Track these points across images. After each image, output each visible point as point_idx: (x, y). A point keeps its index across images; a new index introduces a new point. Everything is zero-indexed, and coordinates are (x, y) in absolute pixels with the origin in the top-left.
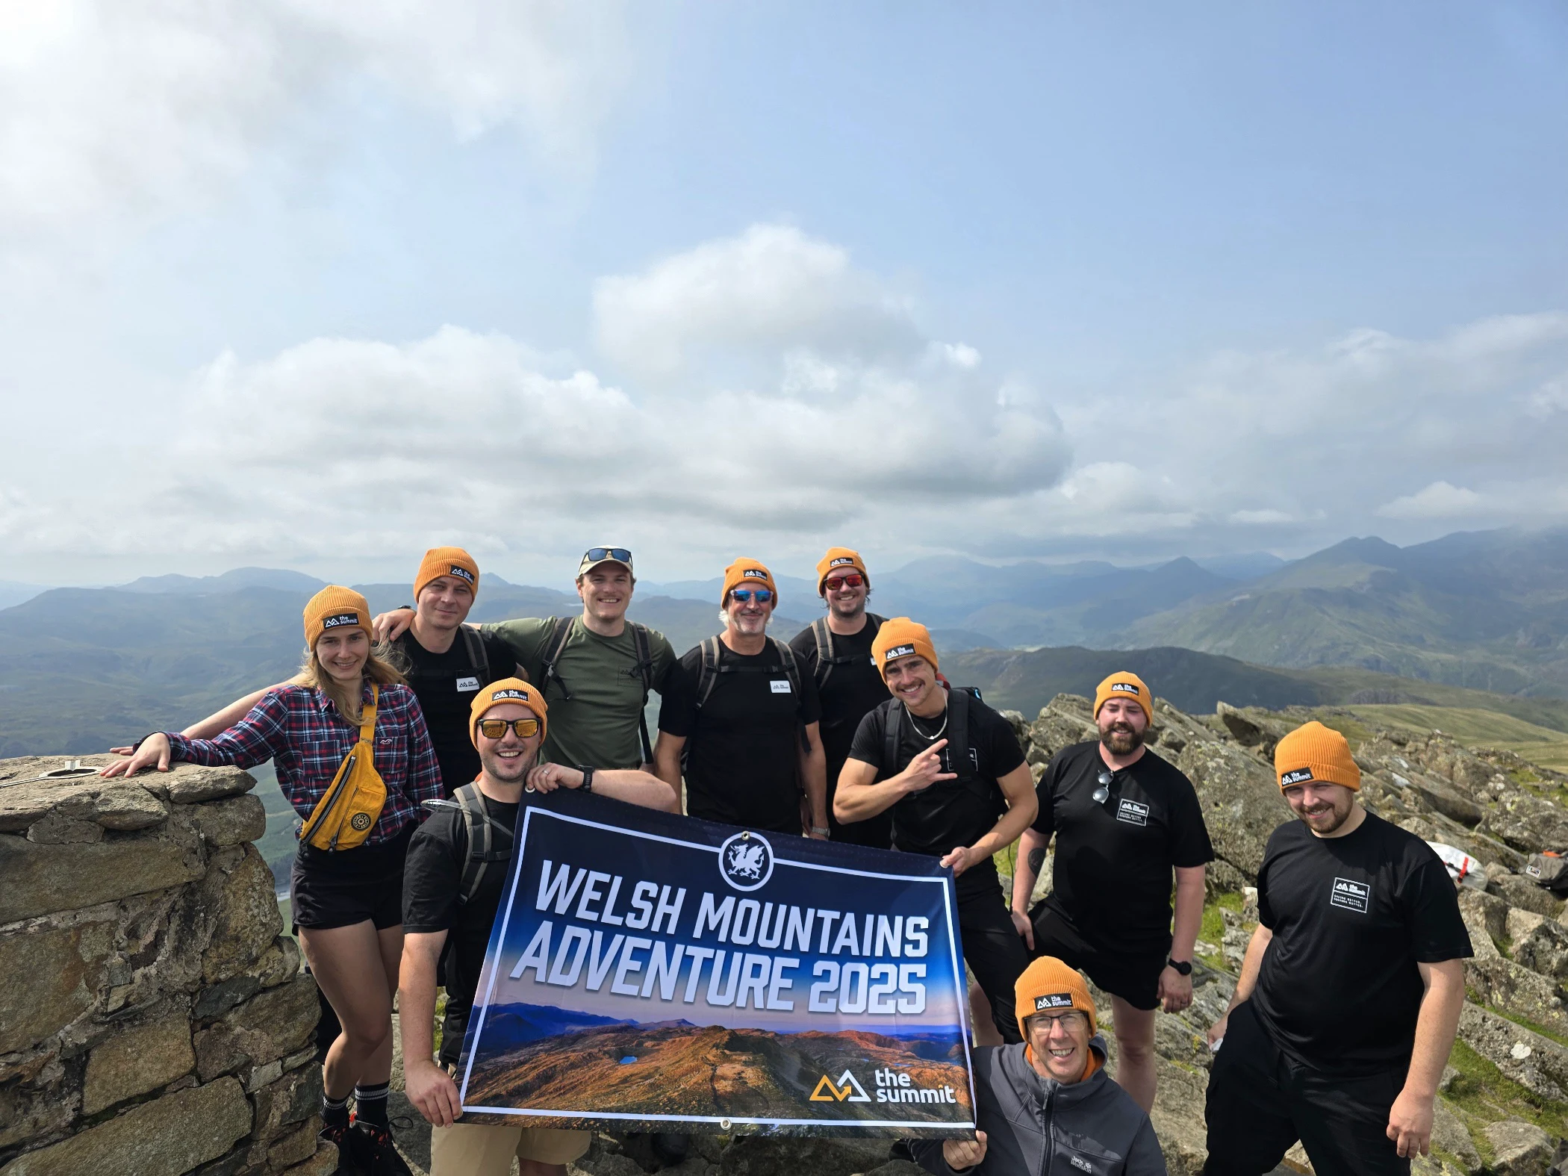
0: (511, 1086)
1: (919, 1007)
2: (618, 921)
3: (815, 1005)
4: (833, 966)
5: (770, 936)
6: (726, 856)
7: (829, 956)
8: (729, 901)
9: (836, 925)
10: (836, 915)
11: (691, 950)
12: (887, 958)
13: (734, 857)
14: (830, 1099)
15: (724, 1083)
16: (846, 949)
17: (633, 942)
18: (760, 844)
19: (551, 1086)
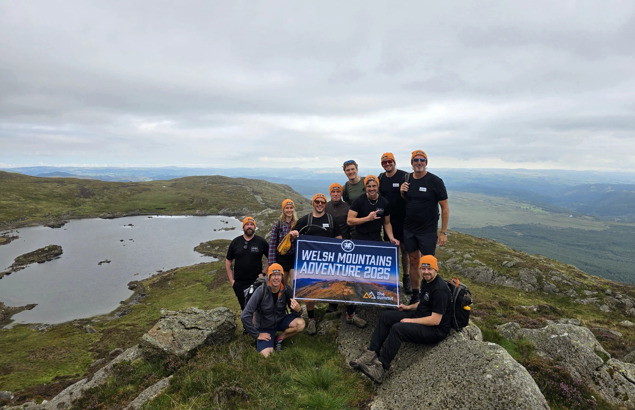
0: (303, 294)
1: (388, 278)
2: (321, 260)
3: (365, 277)
4: (370, 268)
5: (355, 261)
6: (343, 245)
7: (368, 265)
8: (345, 254)
9: (370, 258)
10: (370, 256)
11: (337, 265)
12: (382, 266)
13: (345, 245)
14: (367, 298)
15: (346, 293)
16: (372, 264)
17: (324, 264)
18: (351, 242)
19: (311, 294)
